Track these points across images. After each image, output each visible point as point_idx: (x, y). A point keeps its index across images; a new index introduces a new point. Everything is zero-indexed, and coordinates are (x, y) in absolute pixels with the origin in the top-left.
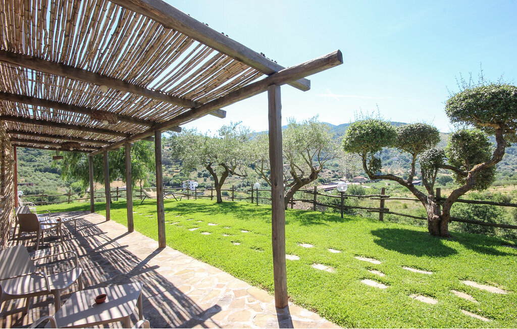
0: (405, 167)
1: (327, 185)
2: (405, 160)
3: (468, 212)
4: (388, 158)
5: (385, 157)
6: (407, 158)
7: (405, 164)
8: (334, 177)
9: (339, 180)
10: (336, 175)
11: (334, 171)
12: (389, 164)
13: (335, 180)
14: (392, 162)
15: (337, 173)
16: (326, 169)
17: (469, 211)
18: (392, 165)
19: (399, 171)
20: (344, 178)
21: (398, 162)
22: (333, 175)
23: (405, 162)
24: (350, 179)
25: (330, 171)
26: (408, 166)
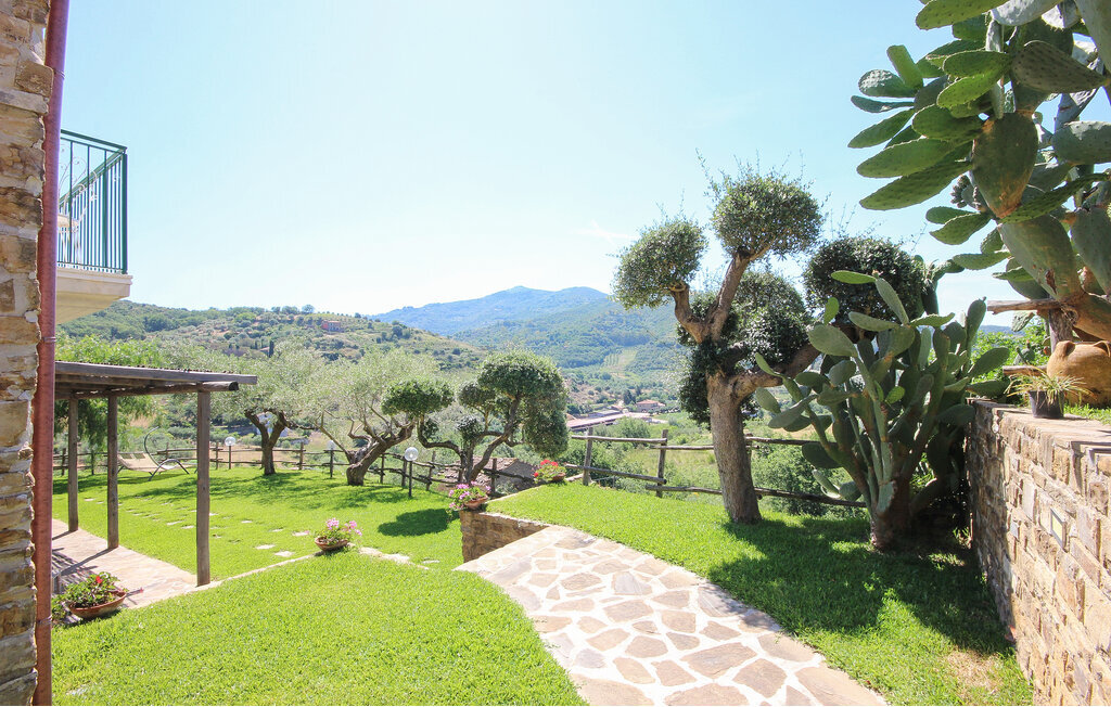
1: (585, 417)
3: (788, 469)
8: (601, 402)
9: (610, 407)
10: (604, 398)
11: (599, 390)
13: (601, 408)
15: (606, 393)
16: (584, 386)
17: (792, 466)
20: (620, 404)
22: (597, 398)
24: (630, 406)
25: (592, 389)
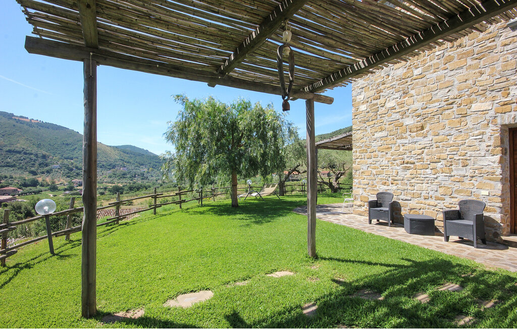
0: (68, 177)
2: (68, 168)
4: (47, 165)
5: (43, 163)
6: (70, 166)
7: (68, 173)
12: (48, 172)
14: (51, 170)
18: (52, 174)
19: (62, 180)
21: (59, 171)
23: (68, 171)
26: (71, 175)
